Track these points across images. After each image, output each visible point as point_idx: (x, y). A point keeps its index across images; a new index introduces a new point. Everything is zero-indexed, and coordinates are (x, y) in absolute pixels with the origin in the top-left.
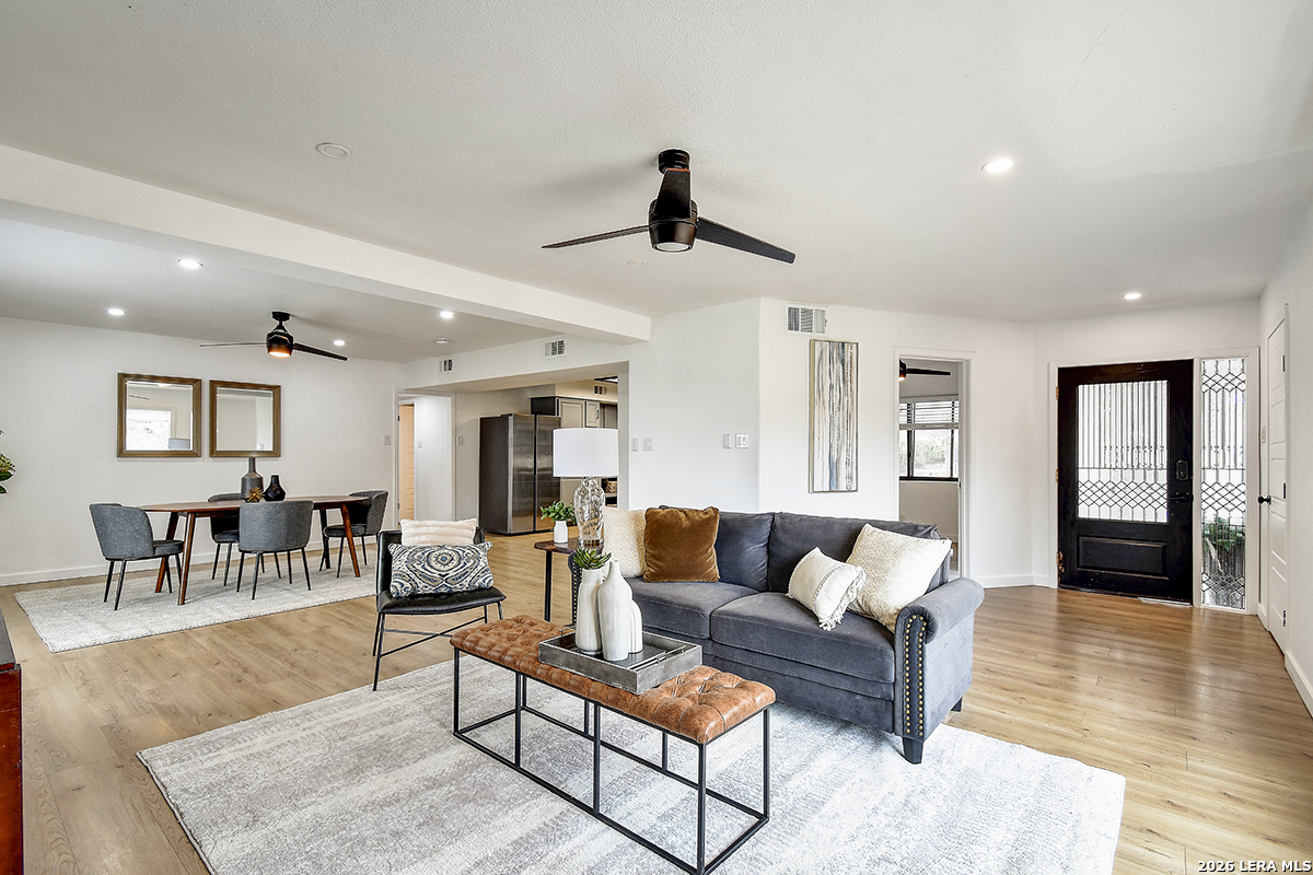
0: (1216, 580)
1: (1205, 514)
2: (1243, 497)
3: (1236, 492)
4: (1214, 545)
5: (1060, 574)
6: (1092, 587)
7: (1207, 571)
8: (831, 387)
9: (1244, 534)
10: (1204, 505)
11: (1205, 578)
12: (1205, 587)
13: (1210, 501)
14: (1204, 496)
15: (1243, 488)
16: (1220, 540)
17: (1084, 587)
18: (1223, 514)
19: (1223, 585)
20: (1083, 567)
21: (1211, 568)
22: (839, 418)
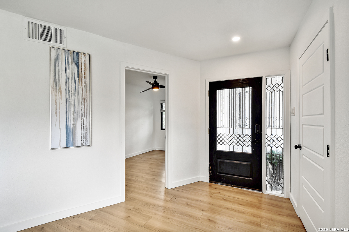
0: (271, 180)
1: (267, 149)
2: (282, 141)
3: (279, 139)
4: (271, 163)
5: (210, 176)
6: (222, 182)
7: (268, 175)
8: (67, 79)
9: (283, 159)
10: (266, 145)
11: (267, 179)
12: (267, 183)
13: (269, 143)
14: (266, 141)
15: (282, 137)
16: (273, 161)
17: (219, 182)
18: (274, 149)
19: (275, 182)
20: (219, 173)
21: (269, 174)
22: (75, 100)
